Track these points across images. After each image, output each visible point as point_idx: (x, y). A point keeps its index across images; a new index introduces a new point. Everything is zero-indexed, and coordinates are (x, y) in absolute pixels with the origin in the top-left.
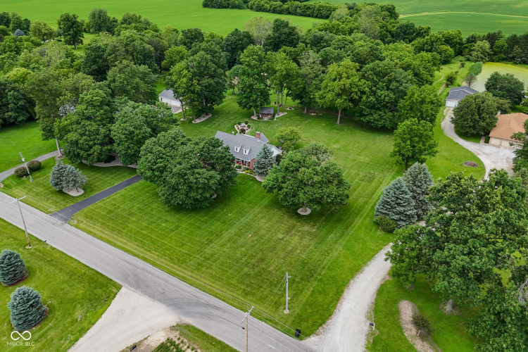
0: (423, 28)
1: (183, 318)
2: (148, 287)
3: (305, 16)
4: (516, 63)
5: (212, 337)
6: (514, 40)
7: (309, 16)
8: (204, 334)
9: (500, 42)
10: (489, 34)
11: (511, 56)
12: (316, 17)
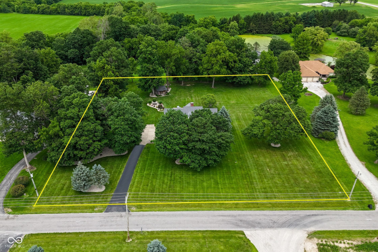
0: (190, 17)
1: (307, 229)
2: (259, 223)
3: (74, 15)
4: (253, 34)
5: (336, 231)
6: (248, 19)
7: (78, 14)
8: (330, 231)
9: (242, 21)
10: (234, 17)
11: (249, 29)
12: (85, 15)
